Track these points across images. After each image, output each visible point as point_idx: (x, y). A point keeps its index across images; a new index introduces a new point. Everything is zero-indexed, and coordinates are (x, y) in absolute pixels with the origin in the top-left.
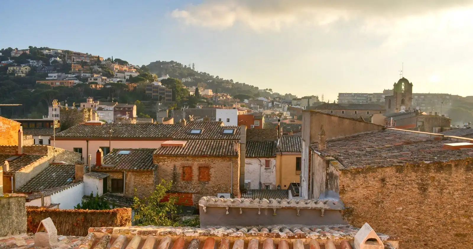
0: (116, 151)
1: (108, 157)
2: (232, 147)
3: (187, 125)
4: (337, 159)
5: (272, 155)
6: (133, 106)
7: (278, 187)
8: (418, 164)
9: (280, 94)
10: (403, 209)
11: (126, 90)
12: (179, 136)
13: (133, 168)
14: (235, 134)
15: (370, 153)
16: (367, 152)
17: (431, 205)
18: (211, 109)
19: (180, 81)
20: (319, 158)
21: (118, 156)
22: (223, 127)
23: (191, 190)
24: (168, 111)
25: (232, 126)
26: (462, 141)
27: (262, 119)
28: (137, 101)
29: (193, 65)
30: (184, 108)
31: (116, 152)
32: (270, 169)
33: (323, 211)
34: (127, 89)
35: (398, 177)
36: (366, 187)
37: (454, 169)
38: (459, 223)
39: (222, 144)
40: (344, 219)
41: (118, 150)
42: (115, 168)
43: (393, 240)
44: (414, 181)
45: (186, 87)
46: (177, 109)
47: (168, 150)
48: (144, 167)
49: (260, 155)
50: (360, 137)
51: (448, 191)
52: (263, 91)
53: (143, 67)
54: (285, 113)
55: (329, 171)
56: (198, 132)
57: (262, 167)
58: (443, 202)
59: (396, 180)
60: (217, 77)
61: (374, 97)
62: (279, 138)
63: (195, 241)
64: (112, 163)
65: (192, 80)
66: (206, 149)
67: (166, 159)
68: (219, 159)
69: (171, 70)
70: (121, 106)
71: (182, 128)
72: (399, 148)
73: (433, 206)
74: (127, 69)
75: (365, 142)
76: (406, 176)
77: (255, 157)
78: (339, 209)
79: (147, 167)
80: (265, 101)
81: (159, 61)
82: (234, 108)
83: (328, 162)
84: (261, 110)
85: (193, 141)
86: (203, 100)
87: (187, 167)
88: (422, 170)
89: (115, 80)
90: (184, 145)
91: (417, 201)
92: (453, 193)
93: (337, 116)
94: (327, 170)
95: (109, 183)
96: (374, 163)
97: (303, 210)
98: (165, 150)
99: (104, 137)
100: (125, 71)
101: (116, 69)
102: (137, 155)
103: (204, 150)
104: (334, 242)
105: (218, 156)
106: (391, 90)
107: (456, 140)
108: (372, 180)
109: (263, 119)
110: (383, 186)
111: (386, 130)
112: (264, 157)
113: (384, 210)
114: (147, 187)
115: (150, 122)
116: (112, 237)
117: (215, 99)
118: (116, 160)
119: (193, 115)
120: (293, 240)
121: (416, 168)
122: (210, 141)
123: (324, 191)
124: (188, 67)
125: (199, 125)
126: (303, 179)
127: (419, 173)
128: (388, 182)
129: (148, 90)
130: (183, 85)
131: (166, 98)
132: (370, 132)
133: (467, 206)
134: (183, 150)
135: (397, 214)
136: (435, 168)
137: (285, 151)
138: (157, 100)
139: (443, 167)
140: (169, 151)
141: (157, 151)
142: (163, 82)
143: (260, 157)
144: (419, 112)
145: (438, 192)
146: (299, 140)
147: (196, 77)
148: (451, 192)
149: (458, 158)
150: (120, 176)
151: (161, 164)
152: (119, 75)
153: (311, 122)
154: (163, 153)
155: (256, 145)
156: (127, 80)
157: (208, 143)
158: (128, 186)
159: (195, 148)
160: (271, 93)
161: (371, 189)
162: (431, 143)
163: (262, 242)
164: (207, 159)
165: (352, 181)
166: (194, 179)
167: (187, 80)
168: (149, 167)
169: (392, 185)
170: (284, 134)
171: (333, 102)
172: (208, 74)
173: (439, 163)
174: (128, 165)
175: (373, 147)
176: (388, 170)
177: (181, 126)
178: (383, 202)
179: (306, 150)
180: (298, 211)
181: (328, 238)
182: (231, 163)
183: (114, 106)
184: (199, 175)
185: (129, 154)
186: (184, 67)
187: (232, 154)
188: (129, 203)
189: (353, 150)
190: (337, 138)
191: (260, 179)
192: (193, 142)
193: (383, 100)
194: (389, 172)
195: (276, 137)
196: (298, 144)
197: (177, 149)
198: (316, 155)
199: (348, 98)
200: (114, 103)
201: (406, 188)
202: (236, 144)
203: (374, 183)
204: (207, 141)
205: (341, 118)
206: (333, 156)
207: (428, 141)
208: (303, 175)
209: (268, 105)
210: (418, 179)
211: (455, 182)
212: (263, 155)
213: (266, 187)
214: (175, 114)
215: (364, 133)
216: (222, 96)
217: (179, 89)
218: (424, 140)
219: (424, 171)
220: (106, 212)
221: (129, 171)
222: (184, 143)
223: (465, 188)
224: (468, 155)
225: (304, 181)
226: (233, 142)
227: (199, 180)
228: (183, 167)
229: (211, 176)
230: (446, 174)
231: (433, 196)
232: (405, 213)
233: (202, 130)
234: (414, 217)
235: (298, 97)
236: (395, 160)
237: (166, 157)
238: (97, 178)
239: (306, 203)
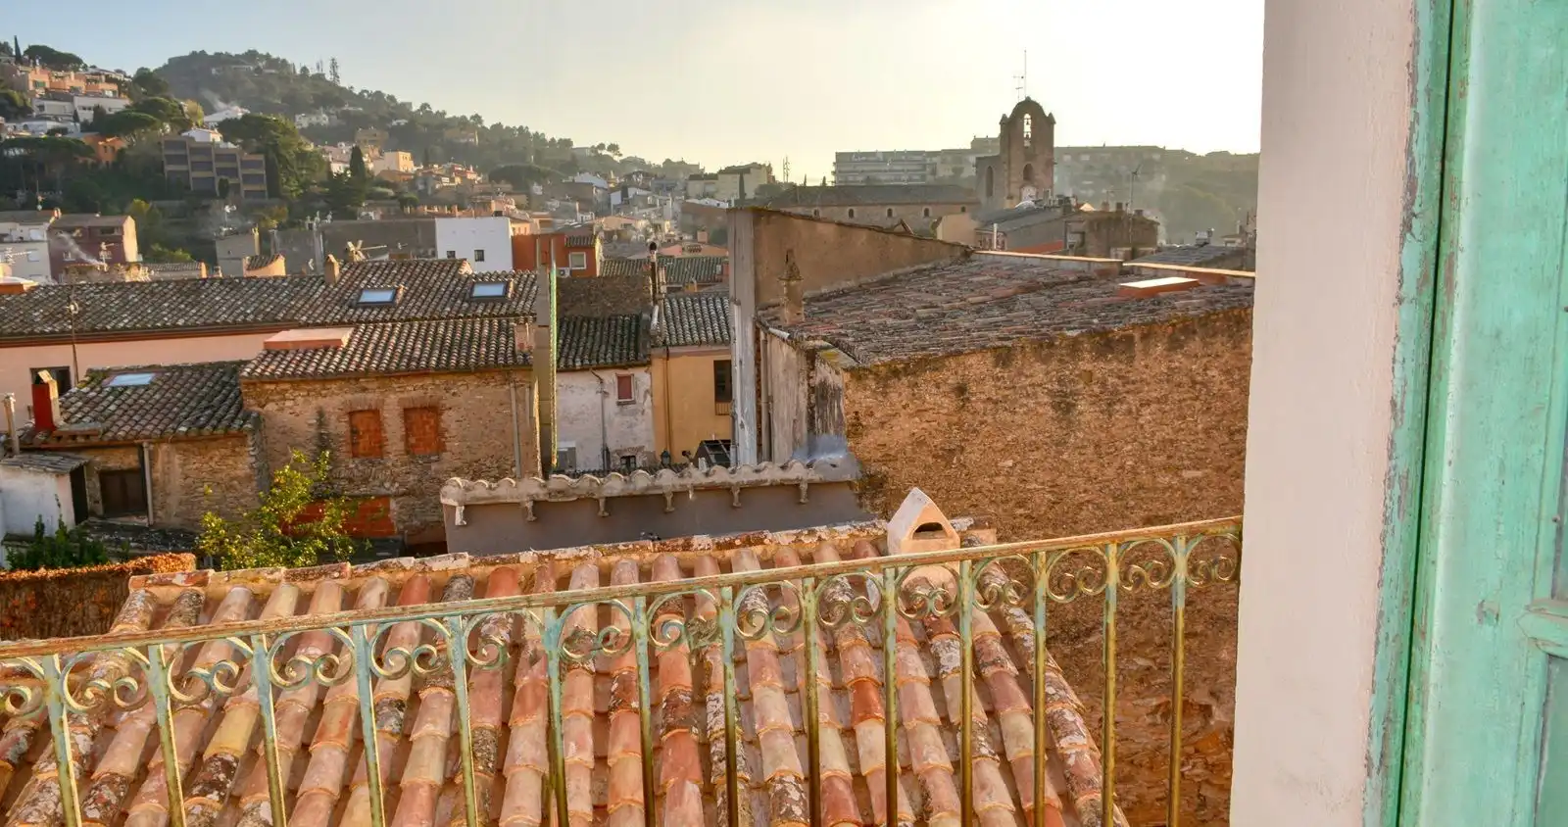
0: (97, 377)
1: (73, 399)
2: (507, 337)
3: (342, 277)
4: (836, 345)
5: (636, 357)
6: (124, 221)
7: (662, 456)
8: (1050, 338)
9: (647, 161)
10: (1015, 465)
11: (86, 162)
12: (320, 315)
13: (175, 430)
14: (513, 298)
15: (928, 321)
16: (919, 320)
17: (1084, 447)
18: (413, 220)
19: (290, 126)
20: (786, 348)
21: (109, 394)
22: (469, 277)
23: (382, 485)
24: (257, 234)
25: (499, 272)
26: (1167, 274)
27: (592, 248)
28: (137, 201)
29: (334, 65)
30: (317, 219)
31: (99, 383)
32: (634, 402)
33: (804, 487)
34: (90, 161)
35: (998, 379)
36: (919, 411)
37: (1138, 346)
38: (1155, 490)
39: (473, 329)
40: (861, 506)
41: (107, 373)
42: (110, 434)
43: (984, 527)
44: (1040, 385)
45: (316, 146)
46: (292, 223)
47: (290, 362)
48: (214, 422)
49: (598, 361)
50: (901, 281)
51: (1125, 407)
52: (588, 153)
53: (144, 77)
54: (668, 223)
55: (816, 381)
56: (386, 296)
57: (607, 400)
58: (1113, 436)
59: (995, 386)
60: (425, 106)
61: (943, 162)
62: (655, 303)
63: (462, 581)
64: (95, 419)
65: (336, 121)
66: (422, 351)
67: (287, 391)
68: (469, 379)
69: (250, 85)
70: (77, 224)
71: (327, 287)
72: (1006, 303)
73: (1090, 450)
74: (81, 85)
75: (915, 294)
76: (1020, 374)
77: (583, 369)
78: (848, 478)
79: (225, 423)
80: (597, 188)
81: (203, 52)
82: (498, 214)
83: (811, 356)
84: (588, 217)
85: (375, 327)
86: (380, 189)
87: (361, 411)
88: (1062, 355)
89: (41, 129)
90: (345, 343)
91: (1048, 440)
92: (1138, 411)
93: (832, 222)
94: (809, 378)
95: (93, 486)
96: (938, 345)
97: (748, 489)
98: (280, 363)
99: (43, 333)
100: (74, 90)
101: (36, 84)
102: (182, 386)
103: (417, 353)
104: (835, 548)
105: (465, 371)
106: (993, 140)
107: (1151, 273)
108: (934, 391)
109: (598, 246)
110: (963, 406)
111: (973, 257)
112: (615, 366)
113: (965, 471)
114: (230, 488)
115: (194, 274)
116: (206, 594)
117: (425, 184)
118: (106, 408)
119: (360, 242)
120: (729, 553)
121: (1045, 352)
122: (434, 323)
123: (805, 439)
124: (312, 72)
125: (384, 272)
126: (740, 419)
127: (1054, 364)
128: (973, 394)
129: (171, 159)
130: (303, 139)
131: (244, 188)
132: (929, 266)
133: (1172, 442)
134: (343, 357)
135: (1000, 480)
136: (1092, 348)
137: (678, 345)
138: (211, 195)
139: (1113, 345)
140: (297, 365)
141: (252, 366)
142: (227, 128)
143: (599, 368)
144: (1073, 202)
145: (1102, 412)
146: (719, 306)
147: (346, 107)
148: (1134, 410)
149: (1149, 318)
150: (130, 460)
151: (271, 407)
152: (51, 107)
153: (756, 242)
154: (274, 371)
155: (584, 330)
156: (86, 127)
157: (427, 331)
158: (163, 490)
159: (385, 349)
160: (617, 158)
161: (927, 416)
162: (1090, 286)
163: (647, 567)
164: (428, 381)
165: (881, 399)
166: (388, 448)
167: (314, 119)
168: (233, 420)
169: (984, 402)
170: (670, 290)
171: (818, 184)
172: (392, 98)
173: (1104, 333)
174: (155, 422)
175: (937, 307)
176: (972, 360)
177: (323, 282)
178: (962, 449)
179: (743, 327)
180: (736, 494)
181: (820, 539)
182: (509, 390)
183: (47, 225)
184: (407, 436)
185: (152, 383)
186: (298, 71)
187: (510, 361)
188: (174, 545)
189: (879, 315)
190: (835, 287)
191: (604, 437)
192: (374, 330)
193: (970, 171)
194: (978, 365)
195: (645, 301)
196: (718, 320)
197: (322, 357)
198: (776, 342)
199: (865, 168)
200: (48, 212)
201: (1022, 406)
202: (521, 328)
203: (937, 399)
204: (420, 325)
205: (843, 228)
206: (824, 338)
207: (1081, 279)
208: (738, 411)
209: (610, 199)
210: (1051, 381)
211: (1142, 381)
212: (609, 361)
213: (624, 461)
214: (284, 241)
215: (913, 269)
216: (450, 172)
217: (291, 155)
218: (1071, 279)
219: (1067, 359)
220: (111, 572)
221: (161, 440)
222: (344, 335)
223: (1166, 396)
224: (1174, 308)
225: (742, 426)
226: (508, 322)
227: (408, 452)
228: (351, 414)
229: (447, 435)
230: (1121, 362)
231: (1089, 423)
232: (1019, 475)
233: (397, 290)
234: (1043, 484)
235: (708, 171)
236: (992, 334)
237: (287, 386)
238: (45, 471)
239: (757, 471)
